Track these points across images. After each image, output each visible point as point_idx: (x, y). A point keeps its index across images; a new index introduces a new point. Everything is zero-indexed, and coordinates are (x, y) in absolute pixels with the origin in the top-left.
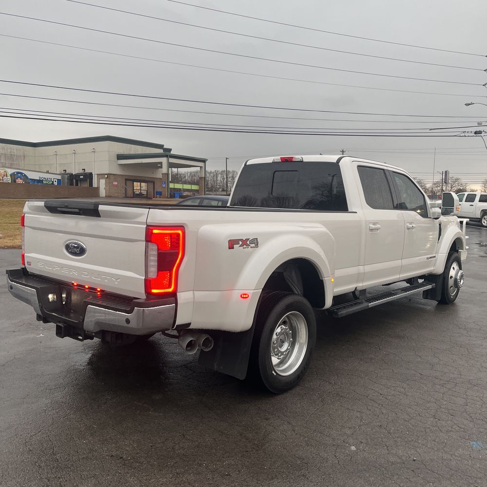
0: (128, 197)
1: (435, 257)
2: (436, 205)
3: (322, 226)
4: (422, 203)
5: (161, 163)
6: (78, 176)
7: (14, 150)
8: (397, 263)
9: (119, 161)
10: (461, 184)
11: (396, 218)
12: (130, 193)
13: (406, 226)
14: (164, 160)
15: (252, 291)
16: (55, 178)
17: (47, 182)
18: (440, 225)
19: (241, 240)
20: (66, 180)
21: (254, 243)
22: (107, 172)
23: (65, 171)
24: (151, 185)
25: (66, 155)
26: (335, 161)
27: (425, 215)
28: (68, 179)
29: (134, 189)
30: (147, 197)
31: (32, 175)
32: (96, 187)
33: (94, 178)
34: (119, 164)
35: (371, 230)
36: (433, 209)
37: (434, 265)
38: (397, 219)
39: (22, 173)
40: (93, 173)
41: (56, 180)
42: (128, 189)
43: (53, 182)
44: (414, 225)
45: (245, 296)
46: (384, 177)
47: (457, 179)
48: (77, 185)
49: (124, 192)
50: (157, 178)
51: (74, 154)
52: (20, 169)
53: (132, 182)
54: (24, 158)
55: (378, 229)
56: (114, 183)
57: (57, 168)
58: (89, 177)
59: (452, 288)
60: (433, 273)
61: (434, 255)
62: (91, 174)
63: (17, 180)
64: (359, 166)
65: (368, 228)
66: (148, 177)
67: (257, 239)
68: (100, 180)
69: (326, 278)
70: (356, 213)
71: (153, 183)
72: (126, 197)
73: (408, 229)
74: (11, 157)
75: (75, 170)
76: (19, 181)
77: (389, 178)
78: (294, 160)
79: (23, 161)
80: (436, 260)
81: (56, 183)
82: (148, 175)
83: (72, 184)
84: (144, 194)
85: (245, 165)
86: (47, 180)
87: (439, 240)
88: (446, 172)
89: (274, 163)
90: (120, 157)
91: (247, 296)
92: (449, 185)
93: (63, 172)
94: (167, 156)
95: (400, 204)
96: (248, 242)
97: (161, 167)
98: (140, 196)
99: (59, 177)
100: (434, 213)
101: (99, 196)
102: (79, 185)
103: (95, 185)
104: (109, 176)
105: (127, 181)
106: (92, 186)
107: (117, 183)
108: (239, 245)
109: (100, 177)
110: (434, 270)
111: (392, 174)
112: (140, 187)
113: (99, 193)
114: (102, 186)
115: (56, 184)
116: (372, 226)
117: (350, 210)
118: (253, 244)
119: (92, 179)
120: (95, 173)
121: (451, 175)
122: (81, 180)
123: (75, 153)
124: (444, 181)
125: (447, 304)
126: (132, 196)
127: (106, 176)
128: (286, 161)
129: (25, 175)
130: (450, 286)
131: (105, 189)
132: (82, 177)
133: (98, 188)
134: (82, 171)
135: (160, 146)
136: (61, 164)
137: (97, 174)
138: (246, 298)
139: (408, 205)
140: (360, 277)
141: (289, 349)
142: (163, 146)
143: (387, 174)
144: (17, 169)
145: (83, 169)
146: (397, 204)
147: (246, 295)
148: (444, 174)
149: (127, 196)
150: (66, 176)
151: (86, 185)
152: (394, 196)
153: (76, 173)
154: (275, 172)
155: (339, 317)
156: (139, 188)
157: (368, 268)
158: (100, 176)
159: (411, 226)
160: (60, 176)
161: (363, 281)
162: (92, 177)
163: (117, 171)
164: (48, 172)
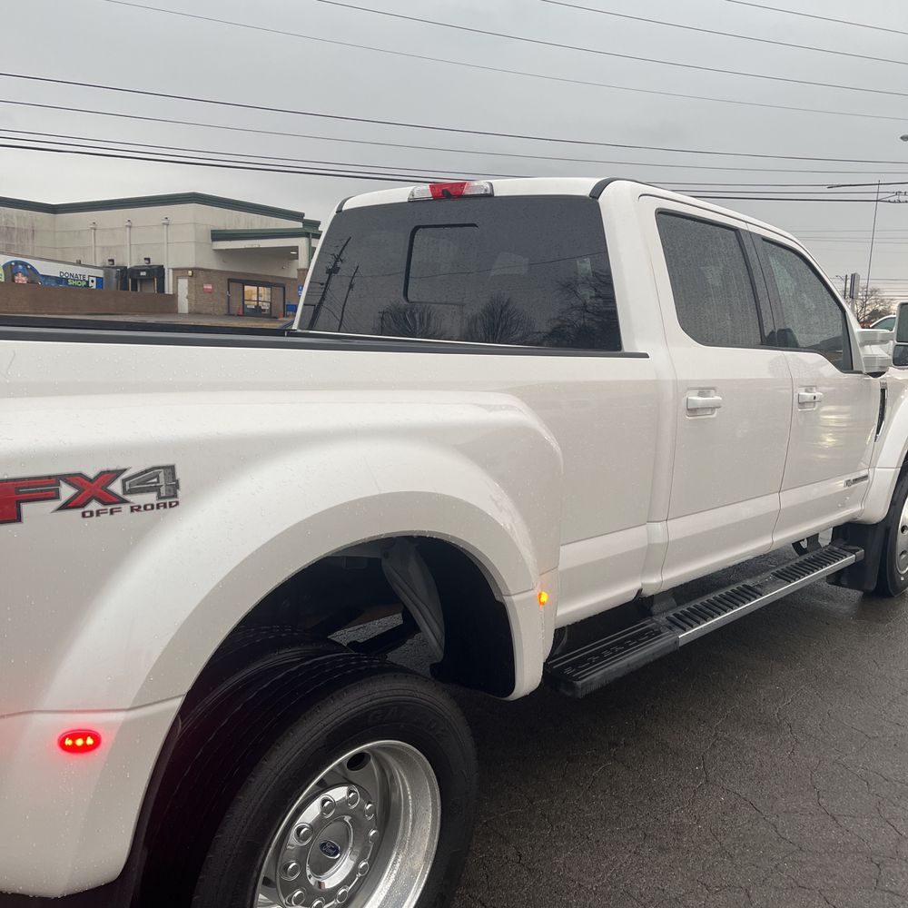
0: (234, 315)
1: (866, 477)
2: (879, 338)
3: (516, 402)
4: (839, 332)
5: (296, 249)
6: (136, 270)
7: (12, 217)
8: (767, 504)
9: (215, 243)
10: (882, 301)
11: (765, 374)
12: (236, 306)
13: (796, 395)
14: (301, 243)
15: (120, 717)
16: (92, 274)
17: (76, 283)
18: (883, 391)
19: (74, 479)
20: (114, 280)
21: (156, 489)
22: (193, 266)
23: (113, 261)
24: (279, 291)
25: (112, 229)
26: (586, 192)
27: (846, 365)
28: (117, 277)
29: (244, 300)
30: (271, 316)
31: (45, 268)
32: (171, 293)
33: (166, 275)
34: (215, 250)
35: (693, 411)
36: (867, 347)
37: (863, 500)
38: (770, 376)
39: (25, 264)
40: (165, 267)
41: (94, 279)
42: (233, 299)
43: (88, 282)
44: (817, 394)
45: (79, 742)
46: (736, 251)
47: (875, 291)
48: (134, 288)
49: (225, 304)
50: (290, 279)
51: (128, 229)
52: (22, 256)
53: (240, 285)
54: (33, 233)
55: (713, 409)
56: (205, 287)
57: (98, 253)
58: (157, 273)
59: (904, 556)
60: (860, 519)
61: (863, 473)
62: (161, 269)
63: (17, 278)
64: (661, 213)
65: (683, 404)
66: (272, 277)
67: (172, 468)
68: (179, 280)
69: (514, 598)
70: (646, 356)
71: (281, 289)
72: (229, 314)
73: (802, 404)
74: (8, 231)
75: (131, 260)
76: (21, 279)
77: (751, 254)
78: (467, 192)
79: (30, 241)
80: (869, 485)
81: (93, 285)
82: (274, 272)
83: (124, 287)
84: (265, 310)
85: (339, 211)
86: (75, 278)
87: (878, 432)
88: (853, 276)
89: (413, 202)
90: (217, 236)
91: (90, 741)
92: (859, 302)
93: (108, 264)
94: (307, 235)
95: (780, 330)
96: (116, 487)
97: (296, 257)
98: (258, 312)
99: (100, 274)
100: (871, 360)
101: (177, 312)
102: (139, 290)
103: (169, 289)
104: (196, 273)
105: (231, 284)
106: (163, 291)
107: (210, 287)
108: (58, 503)
109: (179, 273)
110: (862, 512)
111: (759, 243)
112: (256, 295)
113: (177, 306)
114: (182, 291)
115: (94, 287)
116: (698, 400)
117: (626, 349)
118: (148, 490)
119: (164, 277)
120: (169, 265)
121: (862, 283)
122: (143, 280)
123: (130, 227)
124: (848, 293)
125: (890, 596)
126: (241, 313)
127: (190, 272)
128: (447, 194)
129: (32, 268)
130: (899, 552)
131: (187, 298)
132: (143, 274)
133: (174, 297)
134: (143, 263)
135: (298, 216)
136: (103, 247)
137: (173, 269)
138: (85, 749)
139: (800, 338)
140: (651, 557)
141: (362, 871)
142: (303, 215)
143: (747, 242)
144: (17, 255)
145: (145, 259)
146: (772, 332)
147: (84, 735)
148: (849, 281)
149: (232, 313)
150: (114, 272)
151: (152, 289)
152: (765, 306)
153: (132, 265)
154: (417, 228)
155: (580, 695)
156: (255, 298)
157: (681, 528)
158: (181, 272)
159: (809, 395)
160: (102, 271)
161: (661, 568)
162: (164, 274)
163: (212, 264)
164: (79, 263)
